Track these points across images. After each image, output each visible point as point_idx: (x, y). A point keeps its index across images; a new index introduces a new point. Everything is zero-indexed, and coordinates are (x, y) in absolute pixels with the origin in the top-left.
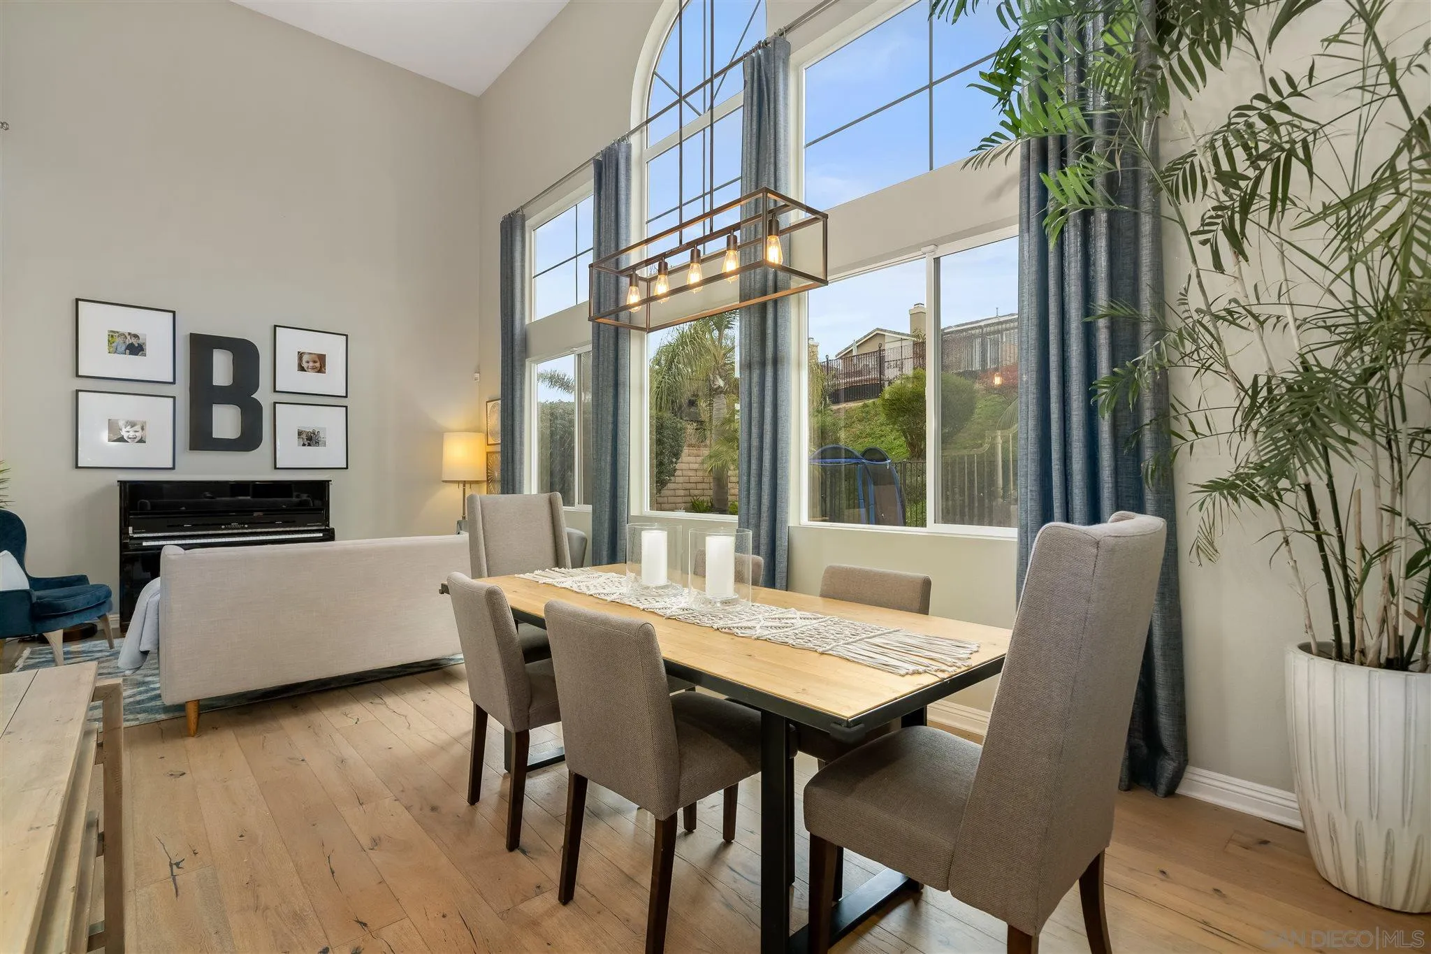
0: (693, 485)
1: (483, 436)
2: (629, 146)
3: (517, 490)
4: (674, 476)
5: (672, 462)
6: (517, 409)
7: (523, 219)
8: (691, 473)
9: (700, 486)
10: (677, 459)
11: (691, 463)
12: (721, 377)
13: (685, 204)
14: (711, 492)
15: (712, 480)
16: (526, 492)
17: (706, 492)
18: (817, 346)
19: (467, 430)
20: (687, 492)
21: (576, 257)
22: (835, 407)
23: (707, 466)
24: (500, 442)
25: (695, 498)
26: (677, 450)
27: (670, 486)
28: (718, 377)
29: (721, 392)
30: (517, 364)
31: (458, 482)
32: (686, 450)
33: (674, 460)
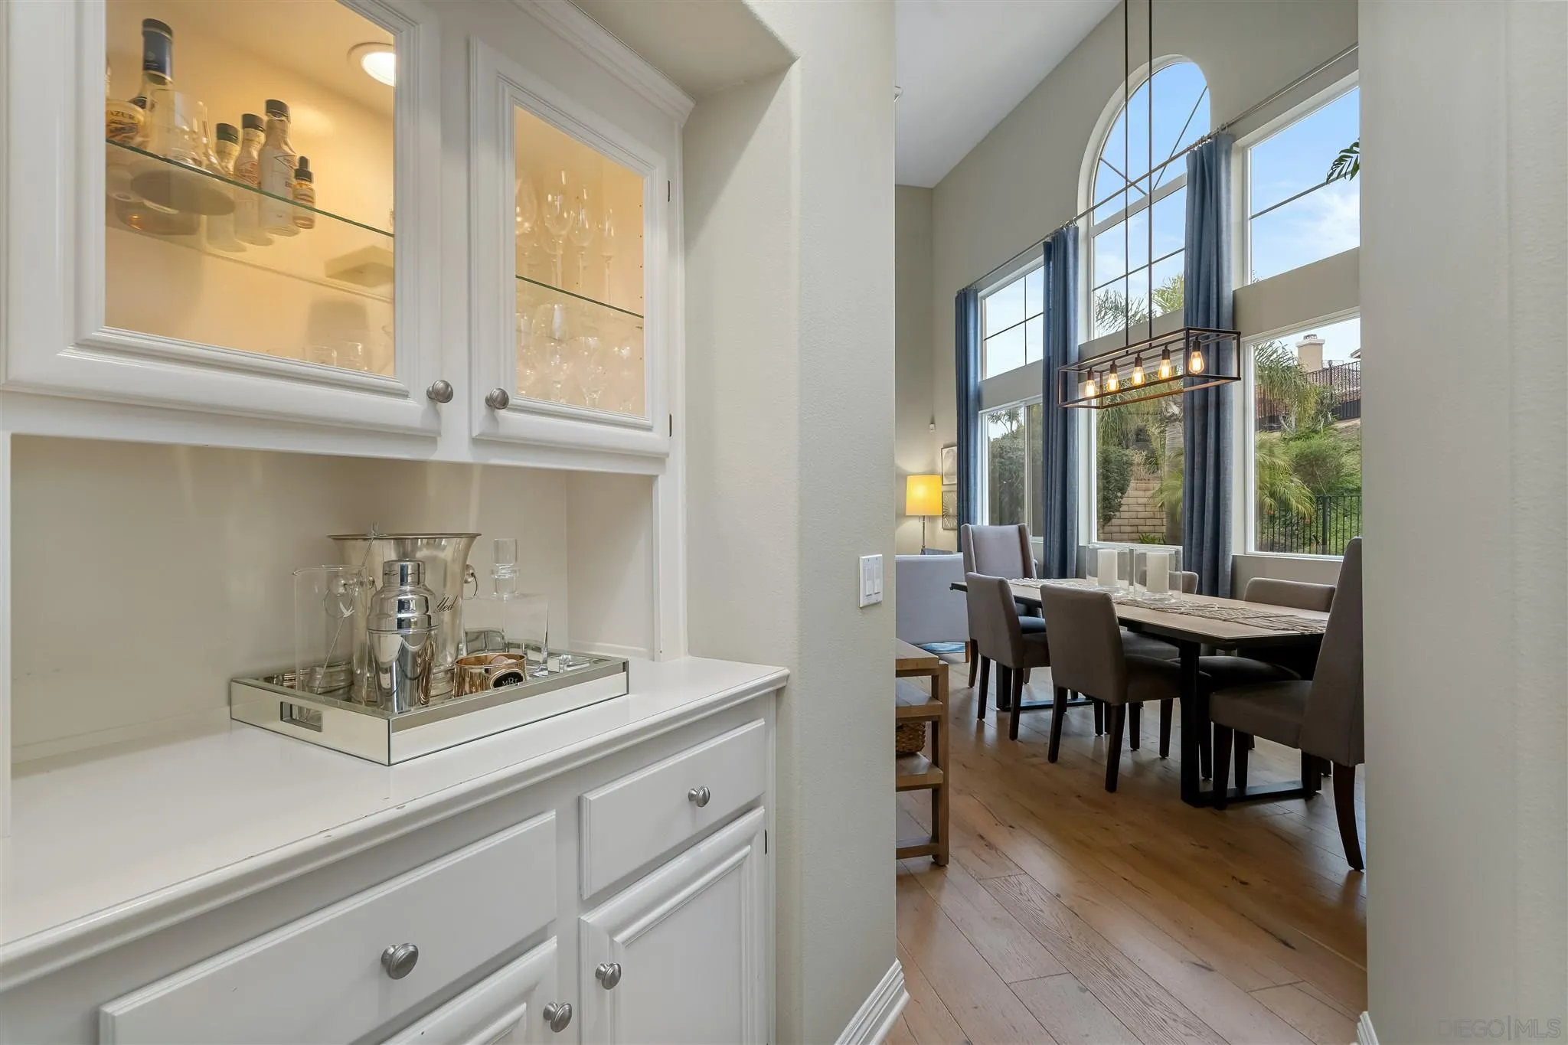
0: (1142, 522)
1: (939, 477)
2: (1077, 229)
3: (972, 521)
4: (1119, 511)
5: (1117, 497)
6: (972, 454)
7: (976, 292)
8: (1140, 509)
9: (1149, 522)
10: (1123, 494)
11: (1137, 497)
12: (1175, 404)
13: (1131, 273)
14: (1164, 529)
15: (1164, 516)
16: (979, 523)
17: (1157, 528)
18: (1321, 345)
19: (924, 474)
20: (1135, 529)
21: (1025, 321)
22: (1341, 425)
23: (1158, 501)
24: (956, 482)
25: (1144, 534)
26: (1123, 485)
27: (1114, 521)
28: (1172, 403)
29: (1175, 420)
30: (971, 416)
31: (919, 517)
32: (1133, 484)
33: (1119, 494)
